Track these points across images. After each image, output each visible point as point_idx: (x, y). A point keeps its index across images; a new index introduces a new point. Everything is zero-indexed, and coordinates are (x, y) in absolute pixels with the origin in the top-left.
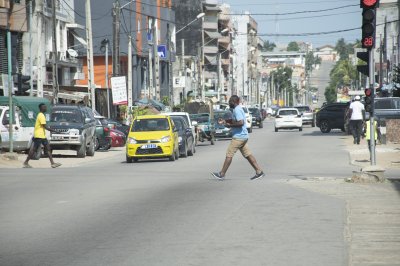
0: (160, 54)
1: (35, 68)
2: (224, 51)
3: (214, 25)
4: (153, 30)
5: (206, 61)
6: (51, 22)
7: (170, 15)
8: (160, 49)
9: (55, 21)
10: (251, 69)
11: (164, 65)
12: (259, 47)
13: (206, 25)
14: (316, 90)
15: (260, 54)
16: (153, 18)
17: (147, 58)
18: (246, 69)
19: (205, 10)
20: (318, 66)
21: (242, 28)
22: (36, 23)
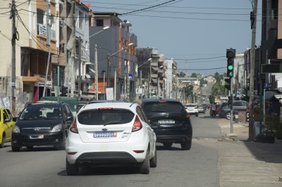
0: (130, 77)
1: (70, 83)
2: (161, 77)
3: (156, 64)
4: (127, 66)
5: (152, 81)
6: (78, 62)
7: (135, 59)
8: (130, 75)
9: (80, 61)
10: (173, 85)
11: (132, 83)
12: (178, 75)
13: (152, 64)
14: (204, 96)
15: (178, 78)
16: (127, 61)
17: (124, 79)
18: (171, 85)
19: (152, 57)
20: (206, 85)
21: (170, 66)
22: (71, 62)
